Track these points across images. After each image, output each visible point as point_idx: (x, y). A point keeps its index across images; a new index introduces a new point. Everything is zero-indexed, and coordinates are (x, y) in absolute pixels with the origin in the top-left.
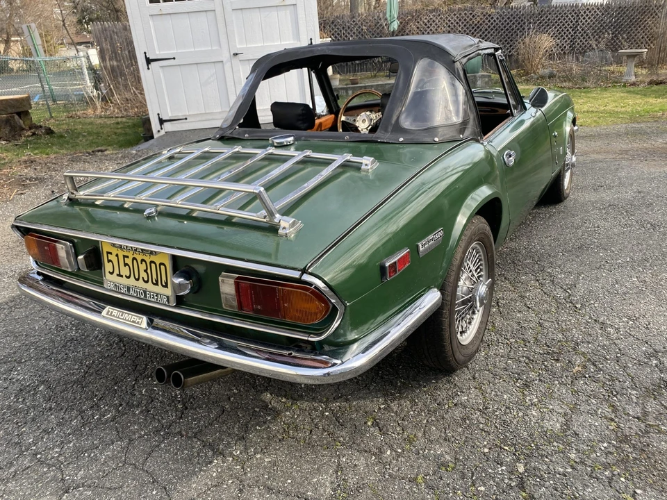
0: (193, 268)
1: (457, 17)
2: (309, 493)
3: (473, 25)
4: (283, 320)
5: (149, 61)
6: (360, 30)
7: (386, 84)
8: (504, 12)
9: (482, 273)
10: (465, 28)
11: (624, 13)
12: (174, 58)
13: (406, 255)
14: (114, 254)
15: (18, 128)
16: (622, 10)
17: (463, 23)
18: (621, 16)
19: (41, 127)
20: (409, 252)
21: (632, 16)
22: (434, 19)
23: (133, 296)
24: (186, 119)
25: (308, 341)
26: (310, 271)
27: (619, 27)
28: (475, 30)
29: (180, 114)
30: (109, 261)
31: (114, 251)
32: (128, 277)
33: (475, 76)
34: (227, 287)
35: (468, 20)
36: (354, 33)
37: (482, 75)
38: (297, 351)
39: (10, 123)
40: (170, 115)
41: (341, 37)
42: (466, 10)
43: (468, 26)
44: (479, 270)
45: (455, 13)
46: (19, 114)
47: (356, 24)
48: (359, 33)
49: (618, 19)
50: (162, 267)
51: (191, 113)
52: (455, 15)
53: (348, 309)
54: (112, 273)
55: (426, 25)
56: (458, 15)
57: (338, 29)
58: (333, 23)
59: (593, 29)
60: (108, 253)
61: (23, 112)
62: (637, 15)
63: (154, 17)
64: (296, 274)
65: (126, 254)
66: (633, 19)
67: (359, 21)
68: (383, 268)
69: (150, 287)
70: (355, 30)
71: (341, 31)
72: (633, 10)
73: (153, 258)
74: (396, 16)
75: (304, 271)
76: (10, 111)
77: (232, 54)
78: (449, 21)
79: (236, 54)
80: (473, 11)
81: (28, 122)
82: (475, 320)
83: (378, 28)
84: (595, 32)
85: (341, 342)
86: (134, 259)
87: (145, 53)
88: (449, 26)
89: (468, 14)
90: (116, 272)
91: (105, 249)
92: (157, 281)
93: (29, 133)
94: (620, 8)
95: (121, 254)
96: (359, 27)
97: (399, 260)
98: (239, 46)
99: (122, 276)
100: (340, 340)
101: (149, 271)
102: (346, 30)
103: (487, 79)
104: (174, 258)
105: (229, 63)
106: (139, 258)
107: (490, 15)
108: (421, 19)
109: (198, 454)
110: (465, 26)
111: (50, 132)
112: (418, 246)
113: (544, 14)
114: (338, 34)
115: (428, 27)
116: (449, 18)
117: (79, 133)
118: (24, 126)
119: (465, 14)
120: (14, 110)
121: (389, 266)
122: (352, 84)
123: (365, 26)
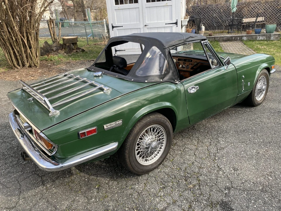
1: (270, 5)
2: (58, 207)
3: (278, 9)
5: (113, 27)
6: (219, 11)
7: (224, 37)
9: (164, 137)
10: (273, 11)
12: (122, 26)
15: (72, 49)
17: (272, 8)
19: (80, 49)
22: (257, 6)
24: (125, 50)
28: (278, 12)
29: (123, 49)
33: (270, 35)
35: (275, 6)
36: (217, 12)
37: (274, 34)
39: (69, 47)
40: (119, 48)
41: (210, 14)
43: (275, 9)
45: (269, 3)
46: (73, 44)
47: (218, 8)
48: (219, 12)
51: (127, 48)
52: (268, 4)
55: (252, 9)
56: (270, 4)
57: (209, 10)
58: (207, 8)
61: (75, 43)
63: (117, 10)
67: (220, 7)
68: (78, 134)
70: (217, 11)
71: (211, 11)
74: (235, 5)
76: (70, 42)
77: (144, 25)
78: (265, 7)
79: (146, 25)
80: (278, 3)
81: (76, 47)
83: (228, 10)
87: (112, 24)
88: (265, 10)
93: (75, 51)
96: (220, 10)
97: (87, 132)
98: (147, 22)
102: (213, 11)
103: (277, 36)
105: (143, 29)
108: (250, 6)
109: (37, 183)
110: (273, 9)
111: (83, 51)
112: (103, 126)
114: (209, 13)
115: (254, 10)
116: (265, 6)
117: (93, 52)
118: (74, 48)
119: (274, 4)
120: (71, 43)
121: (81, 133)
122: (209, 36)
123: (222, 9)
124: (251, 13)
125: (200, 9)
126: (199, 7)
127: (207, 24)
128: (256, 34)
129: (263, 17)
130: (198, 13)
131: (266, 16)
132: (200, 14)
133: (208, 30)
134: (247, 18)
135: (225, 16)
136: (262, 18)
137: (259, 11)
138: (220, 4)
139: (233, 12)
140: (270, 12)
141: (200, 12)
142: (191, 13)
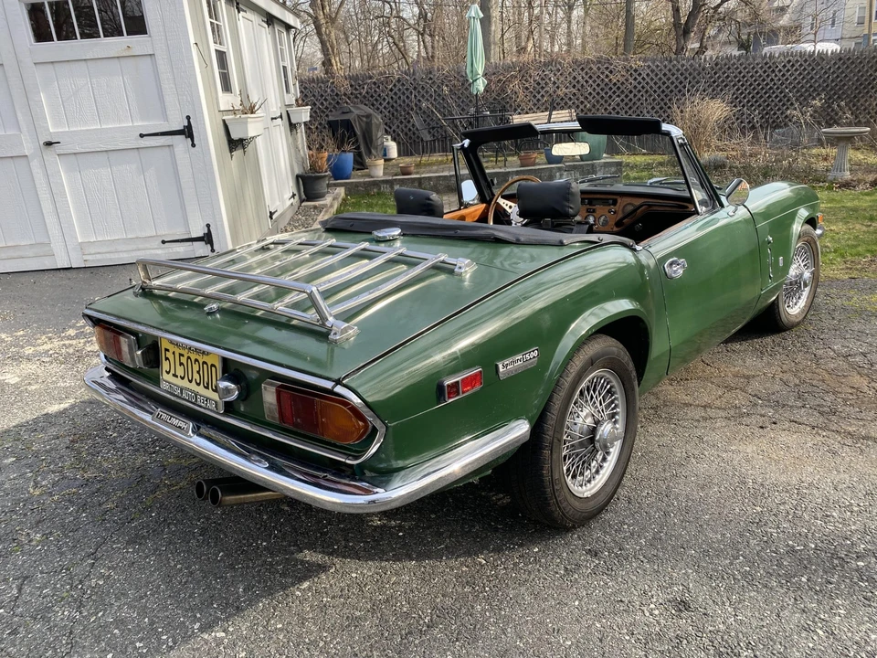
0: (241, 372)
1: (586, 73)
3: (611, 85)
4: (321, 437)
6: (439, 91)
8: (657, 66)
9: (618, 410)
10: (598, 89)
11: (848, 67)
13: (476, 375)
14: (171, 351)
16: (844, 63)
17: (594, 82)
18: (843, 72)
20: (481, 372)
21: (859, 71)
23: (185, 400)
25: (345, 463)
26: (344, 382)
27: (840, 89)
30: (167, 359)
31: (171, 348)
32: (183, 378)
33: (592, 165)
34: (269, 396)
35: (603, 77)
36: (431, 96)
37: (605, 163)
38: (334, 474)
41: (411, 101)
42: (600, 62)
43: (602, 85)
44: (613, 406)
45: (583, 66)
47: (435, 83)
48: (439, 95)
49: (838, 77)
50: (213, 368)
52: (582, 69)
53: (390, 430)
54: (168, 373)
55: (538, 84)
56: (587, 70)
57: (407, 89)
58: (399, 81)
59: (798, 91)
60: (167, 350)
62: (867, 71)
64: (328, 385)
65: (182, 352)
66: (862, 76)
67: (438, 78)
68: (440, 388)
69: (201, 390)
70: (432, 92)
71: (411, 92)
72: (861, 63)
73: (206, 358)
74: (480, 72)
75: (338, 382)
78: (574, 78)
79: (49, 144)
80: (611, 64)
82: (605, 469)
83: (467, 89)
84: (801, 95)
85: (381, 468)
86: (189, 358)
88: (574, 86)
89: (603, 68)
90: (172, 371)
91: (164, 344)
92: (208, 384)
94: (840, 59)
95: (178, 351)
96: (439, 87)
97: (463, 380)
98: (52, 129)
99: (177, 377)
100: (382, 466)
101: (201, 372)
102: (419, 92)
103: (613, 169)
104: (225, 361)
106: (193, 357)
107: (636, 71)
108: (530, 76)
110: (598, 85)
112: (497, 367)
113: (720, 69)
114: (407, 97)
115: (542, 88)
116: (575, 74)
119: (599, 69)
121: (448, 386)
122: (404, 174)
123: (447, 86)
124: (535, 96)
125: (375, 83)
126: (371, 78)
127: (406, 134)
128: (549, 163)
129: (573, 110)
130: (372, 96)
131: (582, 107)
132: (376, 100)
133: (412, 155)
134: (527, 113)
135: (459, 106)
136: (567, 111)
137: (559, 92)
138: (438, 68)
139: (475, 93)
140: (590, 94)
141: (376, 96)
142: (349, 98)
